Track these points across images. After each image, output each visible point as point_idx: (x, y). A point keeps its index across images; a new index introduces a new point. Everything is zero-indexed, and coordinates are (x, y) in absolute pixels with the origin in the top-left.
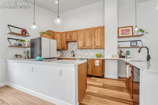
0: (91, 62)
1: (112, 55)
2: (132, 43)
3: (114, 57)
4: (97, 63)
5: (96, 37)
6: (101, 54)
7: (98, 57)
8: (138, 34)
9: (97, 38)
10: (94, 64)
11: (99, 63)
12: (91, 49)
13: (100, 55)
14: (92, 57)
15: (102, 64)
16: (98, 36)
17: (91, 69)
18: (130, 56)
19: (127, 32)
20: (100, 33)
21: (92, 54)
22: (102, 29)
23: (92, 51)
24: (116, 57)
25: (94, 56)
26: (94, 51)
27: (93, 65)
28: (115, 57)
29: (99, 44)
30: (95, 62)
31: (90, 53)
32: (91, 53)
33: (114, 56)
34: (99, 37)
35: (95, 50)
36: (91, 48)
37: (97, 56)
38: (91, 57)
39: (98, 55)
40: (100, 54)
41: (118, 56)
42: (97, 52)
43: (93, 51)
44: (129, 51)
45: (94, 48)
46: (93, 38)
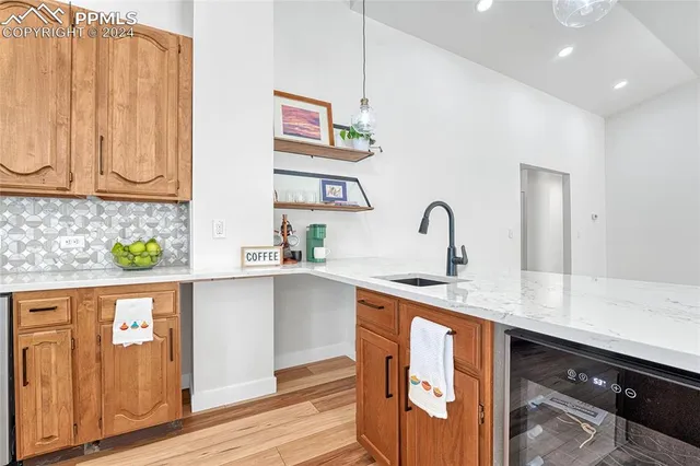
0: (65, 317)
1: (243, 249)
2: (328, 187)
3: (257, 263)
4: (134, 322)
5: (119, 97)
6: (158, 239)
7: (133, 268)
8: (352, 145)
9: (130, 109)
10: (103, 337)
11: (155, 316)
12: (58, 202)
13: (152, 248)
14: (68, 271)
15: (176, 325)
16: (133, 95)
17: (60, 390)
18: (327, 251)
19: (307, 125)
20: (153, 81)
21: (72, 244)
22: (173, 53)
23: (66, 219)
24: (267, 262)
25: (94, 258)
26: (97, 218)
27: (88, 347)
28: (261, 262)
29: (142, 160)
30: (105, 315)
31: (51, 237)
32: (62, 233)
33: (251, 251)
34: (146, 110)
35: (101, 210)
36: (65, 195)
37: (126, 258)
38: (55, 271)
39: (138, 248)
40: (153, 241)
41: (279, 251)
42: (125, 225)
43: (86, 221)
44: (324, 226)
45: (91, 191)
46: (85, 100)
